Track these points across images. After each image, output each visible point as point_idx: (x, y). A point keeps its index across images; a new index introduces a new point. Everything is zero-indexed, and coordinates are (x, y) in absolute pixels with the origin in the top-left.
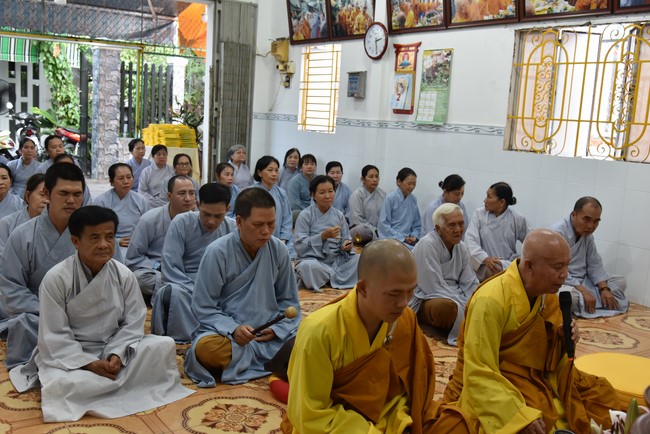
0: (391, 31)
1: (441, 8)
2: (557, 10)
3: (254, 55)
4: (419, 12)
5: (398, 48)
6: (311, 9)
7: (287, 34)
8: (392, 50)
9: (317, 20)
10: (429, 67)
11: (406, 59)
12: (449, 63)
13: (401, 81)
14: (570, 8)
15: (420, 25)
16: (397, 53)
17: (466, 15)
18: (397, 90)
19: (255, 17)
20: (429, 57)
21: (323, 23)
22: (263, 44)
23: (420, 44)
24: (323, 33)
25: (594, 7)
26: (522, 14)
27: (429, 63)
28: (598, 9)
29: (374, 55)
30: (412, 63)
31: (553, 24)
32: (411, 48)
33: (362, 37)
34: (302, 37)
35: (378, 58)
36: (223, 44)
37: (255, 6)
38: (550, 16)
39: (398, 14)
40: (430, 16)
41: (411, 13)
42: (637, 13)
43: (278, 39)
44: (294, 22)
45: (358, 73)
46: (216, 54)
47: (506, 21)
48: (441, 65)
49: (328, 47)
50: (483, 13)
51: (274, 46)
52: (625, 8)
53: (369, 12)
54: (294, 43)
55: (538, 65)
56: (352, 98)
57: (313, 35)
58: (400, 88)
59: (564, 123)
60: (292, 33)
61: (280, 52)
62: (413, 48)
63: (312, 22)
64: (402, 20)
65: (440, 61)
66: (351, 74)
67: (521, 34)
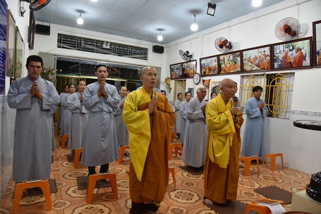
0: (201, 76)
1: (217, 69)
2: (254, 69)
3: (160, 83)
4: (210, 70)
5: (204, 81)
6: (177, 69)
7: (170, 77)
8: (202, 82)
9: (179, 73)
10: (213, 87)
11: (206, 84)
14: (258, 69)
15: (210, 74)
17: (225, 71)
19: (160, 71)
21: (181, 73)
22: (163, 79)
23: (210, 80)
24: (181, 76)
25: (266, 68)
26: (242, 70)
27: (213, 85)
28: (267, 69)
29: (196, 83)
30: (208, 85)
31: (253, 74)
33: (193, 77)
34: (174, 77)
37: (160, 68)
38: (252, 71)
39: (203, 70)
40: (213, 71)
41: (208, 70)
42: (280, 70)
43: (167, 78)
44: (172, 73)
45: (191, 89)
47: (237, 73)
50: (230, 70)
51: (166, 80)
52: (276, 69)
53: (195, 70)
54: (172, 79)
55: (248, 86)
57: (178, 77)
61: (167, 82)
62: (208, 81)
63: (177, 73)
64: (205, 72)
65: (217, 85)
67: (242, 77)
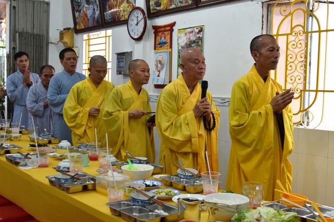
3: (48, 43)
5: (157, 29)
6: (87, 2)
7: (72, 26)
8: (151, 32)
9: (93, 12)
10: (183, 44)
11: (163, 38)
12: (201, 39)
13: (160, 58)
15: (173, 6)
16: (156, 33)
18: (157, 66)
19: (48, 12)
20: (183, 35)
21: (97, 13)
22: (54, 35)
23: (174, 24)
24: (98, 21)
27: (183, 40)
29: (136, 37)
30: (169, 41)
32: (167, 28)
34: (83, 27)
35: (139, 39)
36: (18, 34)
37: (48, 4)
43: (65, 29)
44: (77, 14)
45: (123, 54)
46: (12, 43)
48: (194, 42)
49: (102, 33)
51: (62, 35)
54: (78, 31)
55: (287, 35)
56: (121, 76)
57: (90, 24)
58: (159, 65)
59: (320, 94)
60: (75, 23)
61: (66, 39)
62: (169, 28)
63: (89, 13)
64: (158, 4)
65: (193, 38)
66: (119, 55)
67: (268, 6)
